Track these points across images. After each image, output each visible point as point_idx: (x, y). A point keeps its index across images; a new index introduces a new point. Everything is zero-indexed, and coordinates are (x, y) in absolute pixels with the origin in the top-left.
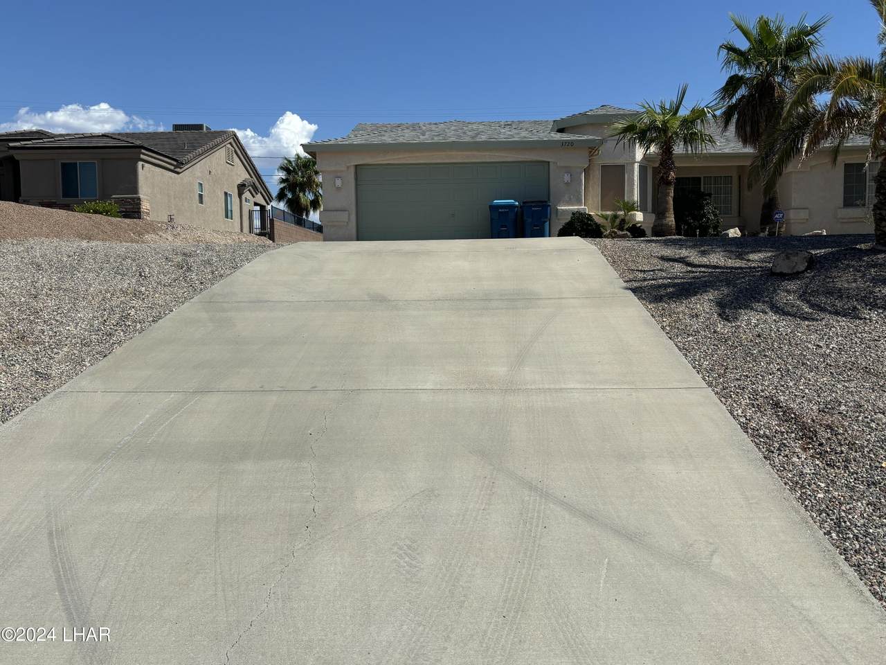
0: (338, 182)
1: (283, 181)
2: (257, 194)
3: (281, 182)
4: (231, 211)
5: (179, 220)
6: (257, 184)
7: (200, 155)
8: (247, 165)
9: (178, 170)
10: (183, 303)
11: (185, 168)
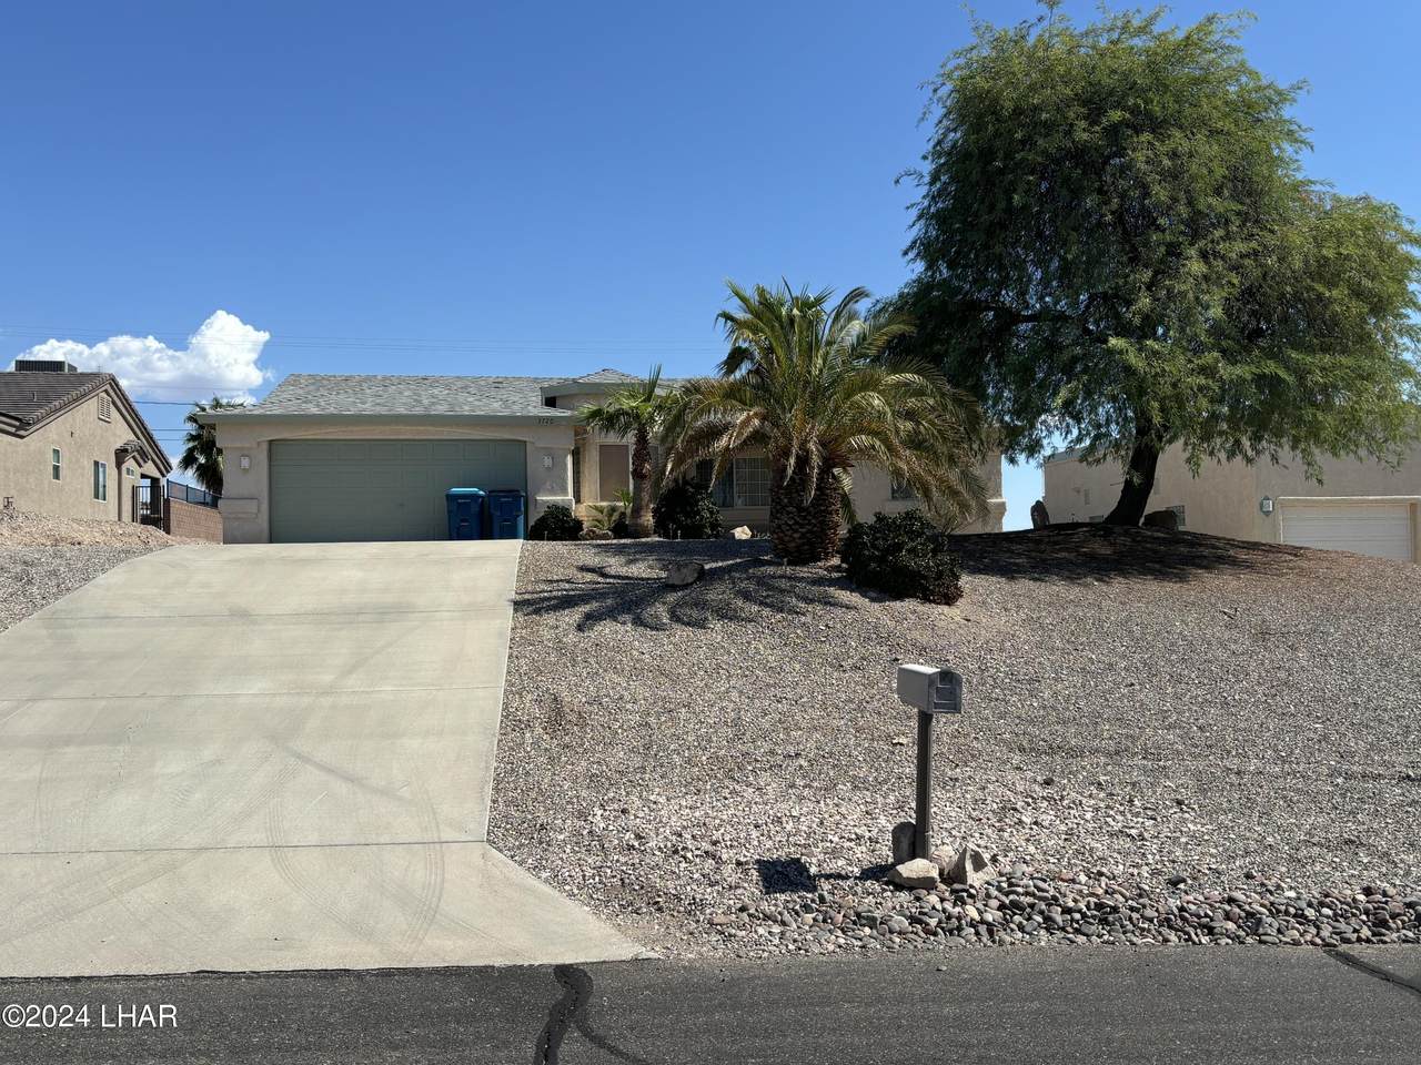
0: (245, 463)
1: (192, 438)
2: (145, 462)
3: (189, 440)
4: (104, 486)
5: (21, 504)
6: (147, 448)
7: (57, 410)
8: (131, 421)
9: (22, 433)
10: (20, 620)
11: (31, 431)
